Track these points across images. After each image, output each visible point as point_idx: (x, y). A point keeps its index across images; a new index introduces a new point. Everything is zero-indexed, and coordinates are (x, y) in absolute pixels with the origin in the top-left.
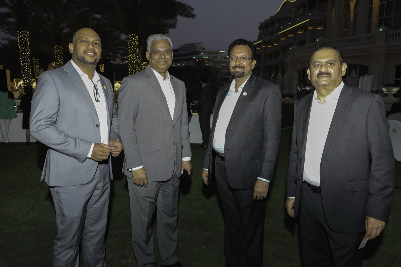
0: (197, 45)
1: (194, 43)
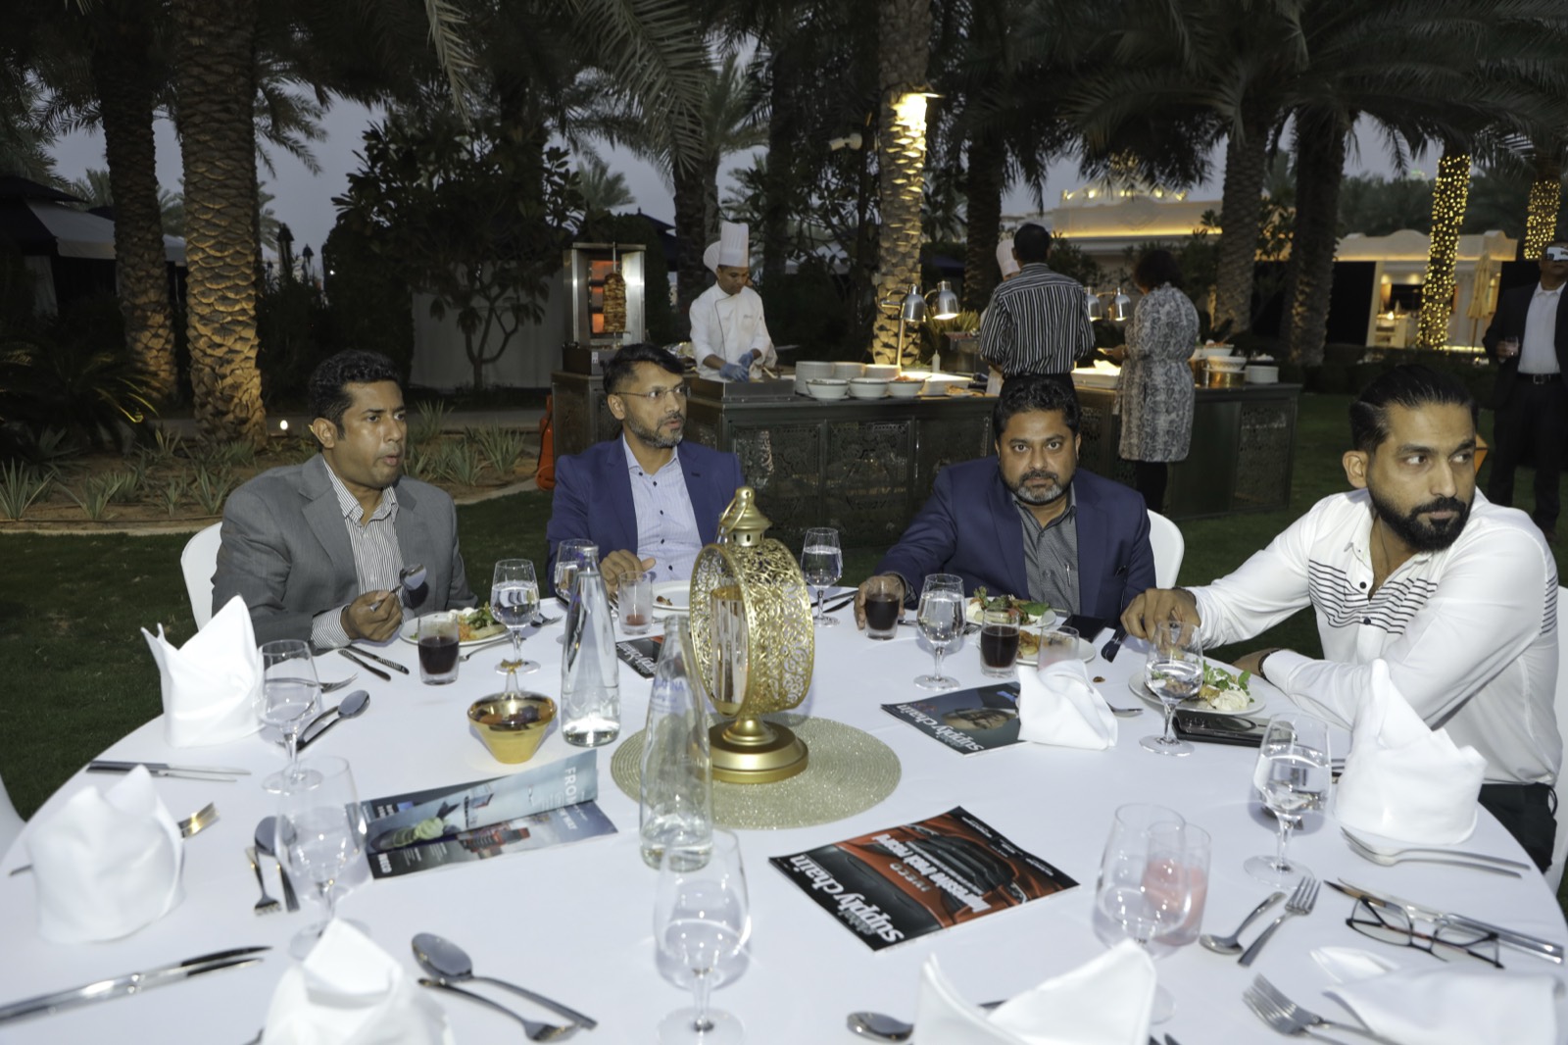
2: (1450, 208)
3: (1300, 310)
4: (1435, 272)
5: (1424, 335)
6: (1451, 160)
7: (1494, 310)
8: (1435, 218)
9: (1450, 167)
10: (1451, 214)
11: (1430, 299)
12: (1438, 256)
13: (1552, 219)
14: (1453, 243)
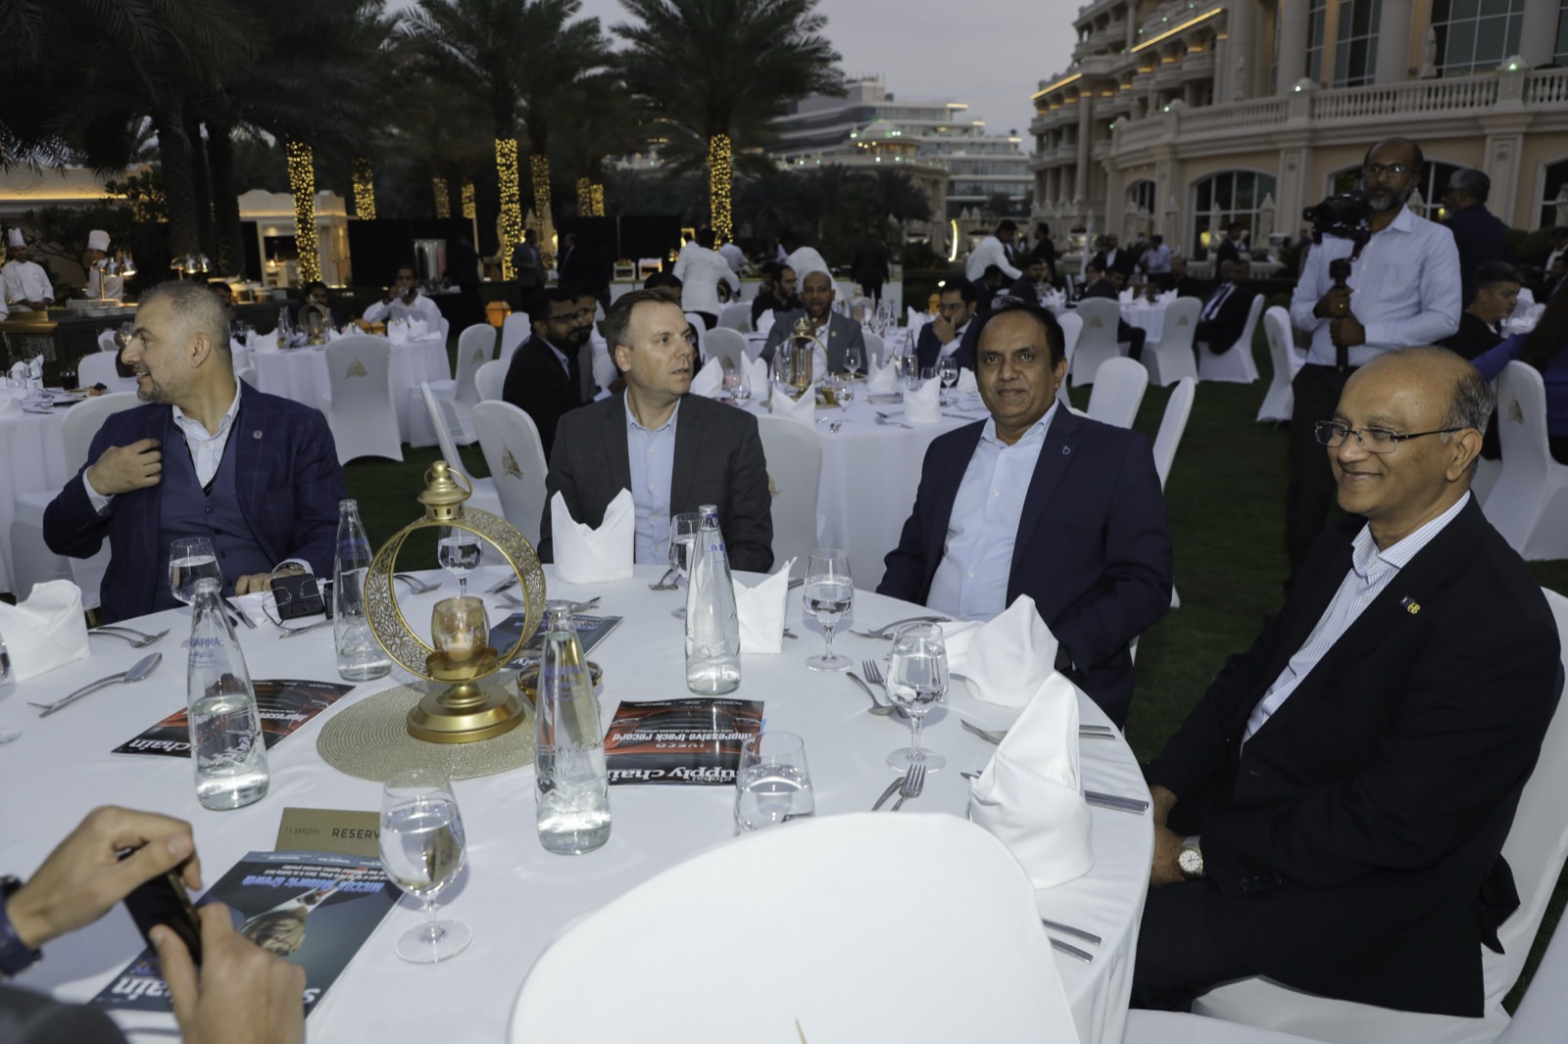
0: (866, 84)
1: (854, 78)
2: (303, 181)
3: (224, 262)
4: (303, 229)
5: (304, 276)
6: (297, 144)
7: (349, 254)
8: (294, 188)
9: (297, 150)
10: (305, 185)
11: (304, 249)
12: (302, 217)
13: (370, 186)
14: (310, 206)
